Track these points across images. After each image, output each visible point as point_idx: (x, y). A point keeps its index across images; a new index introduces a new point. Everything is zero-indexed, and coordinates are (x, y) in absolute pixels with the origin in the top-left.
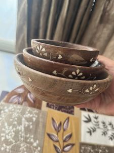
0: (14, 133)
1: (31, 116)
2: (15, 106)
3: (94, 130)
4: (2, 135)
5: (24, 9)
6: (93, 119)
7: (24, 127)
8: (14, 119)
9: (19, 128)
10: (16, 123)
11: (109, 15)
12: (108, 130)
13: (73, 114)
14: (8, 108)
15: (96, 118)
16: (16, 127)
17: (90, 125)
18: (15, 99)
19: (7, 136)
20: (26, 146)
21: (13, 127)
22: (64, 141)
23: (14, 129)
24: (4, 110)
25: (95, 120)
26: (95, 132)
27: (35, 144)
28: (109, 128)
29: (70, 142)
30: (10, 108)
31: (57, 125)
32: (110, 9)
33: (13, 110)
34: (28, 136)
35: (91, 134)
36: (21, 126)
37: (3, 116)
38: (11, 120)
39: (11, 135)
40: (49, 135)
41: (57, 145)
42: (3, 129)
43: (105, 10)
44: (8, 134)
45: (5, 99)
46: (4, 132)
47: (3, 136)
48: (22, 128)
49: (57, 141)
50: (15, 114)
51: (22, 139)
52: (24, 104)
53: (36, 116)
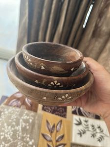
0: (12, 133)
1: (28, 117)
2: (14, 109)
3: (84, 132)
4: (1, 133)
5: (25, 23)
6: (83, 122)
7: (22, 128)
8: (13, 120)
9: (17, 128)
10: (14, 123)
11: (100, 30)
12: (97, 133)
13: (65, 117)
14: (7, 110)
15: (86, 121)
16: (14, 127)
17: (81, 128)
18: (15, 103)
19: (6, 135)
20: (22, 144)
21: (12, 127)
22: (57, 141)
23: (13, 129)
24: (4, 112)
25: (85, 123)
26: (85, 134)
27: (31, 143)
28: (98, 130)
29: (62, 142)
30: (10, 110)
31: (51, 126)
32: (101, 25)
33: (12, 112)
34: (25, 135)
35: (81, 136)
36: (19, 127)
37: (3, 117)
38: (10, 121)
39: (9, 134)
40: (43, 135)
41: (50, 144)
42: (3, 129)
43: (96, 26)
44: (7, 133)
45: (5, 102)
46: (3, 131)
47: (2, 135)
48: (19, 128)
49: (51, 141)
50: (14, 115)
51: (20, 138)
52: (22, 107)
53: (33, 118)
